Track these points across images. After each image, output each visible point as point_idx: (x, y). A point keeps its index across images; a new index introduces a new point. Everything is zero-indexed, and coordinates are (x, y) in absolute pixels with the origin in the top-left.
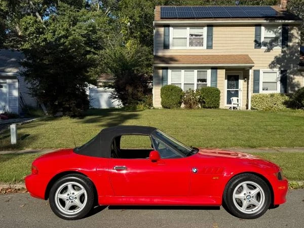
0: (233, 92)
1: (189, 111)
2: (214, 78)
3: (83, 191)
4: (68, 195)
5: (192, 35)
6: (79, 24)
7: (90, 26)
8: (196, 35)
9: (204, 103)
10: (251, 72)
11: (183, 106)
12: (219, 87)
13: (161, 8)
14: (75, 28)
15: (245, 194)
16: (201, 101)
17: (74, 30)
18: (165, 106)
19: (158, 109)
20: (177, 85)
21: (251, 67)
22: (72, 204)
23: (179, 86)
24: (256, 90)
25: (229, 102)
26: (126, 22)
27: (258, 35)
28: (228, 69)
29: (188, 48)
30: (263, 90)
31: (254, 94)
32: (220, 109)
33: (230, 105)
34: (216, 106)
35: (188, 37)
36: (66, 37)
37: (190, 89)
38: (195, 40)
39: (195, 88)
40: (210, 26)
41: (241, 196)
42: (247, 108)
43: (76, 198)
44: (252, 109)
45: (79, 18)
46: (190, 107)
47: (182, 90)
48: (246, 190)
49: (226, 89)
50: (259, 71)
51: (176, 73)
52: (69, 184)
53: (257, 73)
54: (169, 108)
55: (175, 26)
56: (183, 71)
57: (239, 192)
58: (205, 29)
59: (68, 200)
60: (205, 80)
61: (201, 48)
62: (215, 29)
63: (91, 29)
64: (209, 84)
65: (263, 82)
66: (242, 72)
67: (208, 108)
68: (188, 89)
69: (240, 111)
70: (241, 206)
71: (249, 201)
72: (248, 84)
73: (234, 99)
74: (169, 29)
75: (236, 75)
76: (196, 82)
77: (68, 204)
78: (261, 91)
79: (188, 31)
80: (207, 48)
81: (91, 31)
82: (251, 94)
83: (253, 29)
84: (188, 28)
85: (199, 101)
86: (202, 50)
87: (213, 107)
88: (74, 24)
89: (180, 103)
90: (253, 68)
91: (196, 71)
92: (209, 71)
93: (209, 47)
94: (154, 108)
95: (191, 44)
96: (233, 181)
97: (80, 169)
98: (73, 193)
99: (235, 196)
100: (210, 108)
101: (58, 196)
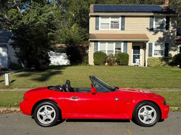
0: (136, 56)
1: (110, 67)
2: (125, 48)
3: (53, 111)
4: (45, 113)
5: (112, 22)
6: (43, 14)
7: (50, 16)
8: (115, 22)
9: (120, 62)
10: (147, 44)
11: (106, 64)
12: (128, 53)
13: (94, 5)
14: (41, 17)
15: (145, 113)
16: (118, 62)
17: (41, 18)
18: (96, 64)
19: (91, 65)
20: (103, 52)
21: (147, 41)
22: (47, 118)
23: (104, 52)
24: (150, 55)
25: (134, 62)
28: (133, 42)
29: (110, 30)
30: (155, 55)
31: (149, 57)
32: (129, 66)
33: (134, 64)
34: (127, 64)
35: (110, 23)
36: (35, 22)
37: (111, 54)
38: (114, 25)
39: (114, 53)
40: (123, 17)
41: (143, 114)
42: (145, 65)
43: (49, 114)
44: (148, 66)
45: (43, 11)
46: (111, 65)
47: (106, 55)
48: (146, 111)
49: (132, 54)
50: (152, 43)
51: (103, 44)
52: (45, 107)
53: (151, 45)
54: (99, 65)
55: (103, 17)
56: (107, 43)
57: (142, 111)
58: (120, 18)
59: (44, 115)
60: (120, 49)
61: (117, 29)
62: (126, 19)
63: (51, 17)
64: (122, 51)
65: (155, 50)
66: (142, 44)
67: (122, 65)
69: (141, 67)
70: (143, 120)
71: (148, 117)
72: (145, 52)
73: (137, 60)
74: (98, 19)
75: (138, 46)
76: (114, 50)
77: (45, 118)
78: (153, 56)
79: (110, 20)
80: (121, 30)
82: (147, 57)
83: (149, 19)
84: (110, 18)
85: (116, 61)
86: (118, 31)
87: (124, 65)
88: (41, 14)
89: (105, 62)
90: (149, 42)
91: (114, 43)
92: (122, 44)
93: (123, 29)
94: (89, 65)
95: (112, 27)
96: (139, 105)
97: (51, 98)
98: (48, 112)
99: (139, 114)
100: (123, 65)
101: (39, 113)
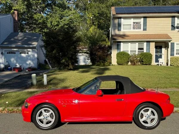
0: (159, 56)
1: (132, 67)
2: (148, 48)
5: (134, 23)
6: (64, 18)
7: (70, 19)
8: (137, 23)
9: (143, 62)
10: (170, 44)
11: (130, 63)
12: (151, 52)
13: (115, 8)
14: (62, 20)
16: (142, 62)
17: (61, 22)
18: (119, 64)
19: (114, 65)
20: (126, 52)
21: (170, 41)
24: (172, 54)
25: (157, 61)
26: (90, 16)
27: (173, 22)
28: (156, 42)
29: (132, 30)
30: (176, 54)
31: (171, 57)
32: (152, 65)
33: (158, 63)
34: (150, 64)
35: (132, 24)
36: (58, 25)
37: (134, 54)
38: (136, 26)
39: (137, 53)
40: (145, 18)
42: (167, 65)
44: (171, 65)
45: (64, 15)
46: (134, 64)
47: (129, 55)
49: (155, 54)
50: (174, 43)
51: (126, 45)
53: (173, 44)
54: (122, 65)
55: (125, 18)
56: (130, 43)
58: (142, 19)
60: (142, 49)
61: (140, 30)
62: (148, 19)
63: (71, 21)
64: (145, 51)
65: (176, 50)
66: (164, 44)
67: (145, 65)
68: (133, 54)
69: (164, 67)
72: (167, 51)
73: (160, 60)
74: (121, 20)
75: (160, 45)
76: (137, 50)
78: (175, 55)
79: (132, 20)
80: (143, 30)
81: (71, 22)
82: (169, 57)
83: (170, 19)
84: (132, 19)
85: (139, 61)
87: (148, 64)
88: (61, 18)
89: (128, 62)
91: (137, 43)
92: (145, 43)
93: (145, 29)
94: (112, 65)
95: (134, 28)
100: (146, 65)
